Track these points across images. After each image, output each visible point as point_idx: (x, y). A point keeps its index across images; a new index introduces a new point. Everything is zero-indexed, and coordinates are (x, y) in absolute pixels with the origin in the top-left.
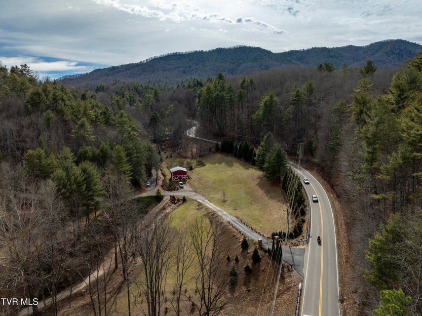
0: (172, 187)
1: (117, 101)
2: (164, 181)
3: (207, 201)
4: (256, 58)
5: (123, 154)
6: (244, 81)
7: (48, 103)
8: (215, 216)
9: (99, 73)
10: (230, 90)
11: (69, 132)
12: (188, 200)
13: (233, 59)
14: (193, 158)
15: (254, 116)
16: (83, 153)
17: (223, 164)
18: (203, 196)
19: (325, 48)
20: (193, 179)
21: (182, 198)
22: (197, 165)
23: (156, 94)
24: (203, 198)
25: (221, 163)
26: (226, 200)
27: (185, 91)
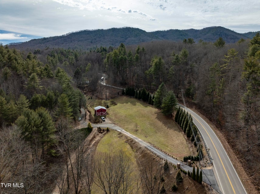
0: (97, 121)
1: (52, 60)
2: (90, 116)
3: (123, 130)
4: (136, 35)
5: (66, 100)
6: (139, 49)
7: (4, 62)
8: (133, 142)
9: (35, 42)
10: (130, 54)
11: (22, 84)
12: (110, 129)
13: (122, 35)
14: (107, 99)
15: (147, 72)
16: (35, 99)
17: (129, 103)
18: (120, 127)
19: (177, 30)
20: (110, 115)
21: (106, 129)
22: (111, 104)
23: (76, 56)
24: (120, 128)
25: (128, 103)
26: (138, 130)
27: (95, 55)
